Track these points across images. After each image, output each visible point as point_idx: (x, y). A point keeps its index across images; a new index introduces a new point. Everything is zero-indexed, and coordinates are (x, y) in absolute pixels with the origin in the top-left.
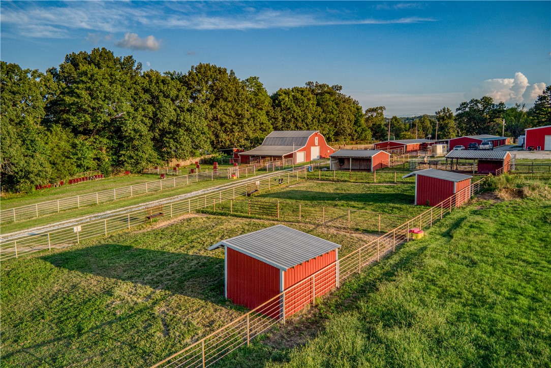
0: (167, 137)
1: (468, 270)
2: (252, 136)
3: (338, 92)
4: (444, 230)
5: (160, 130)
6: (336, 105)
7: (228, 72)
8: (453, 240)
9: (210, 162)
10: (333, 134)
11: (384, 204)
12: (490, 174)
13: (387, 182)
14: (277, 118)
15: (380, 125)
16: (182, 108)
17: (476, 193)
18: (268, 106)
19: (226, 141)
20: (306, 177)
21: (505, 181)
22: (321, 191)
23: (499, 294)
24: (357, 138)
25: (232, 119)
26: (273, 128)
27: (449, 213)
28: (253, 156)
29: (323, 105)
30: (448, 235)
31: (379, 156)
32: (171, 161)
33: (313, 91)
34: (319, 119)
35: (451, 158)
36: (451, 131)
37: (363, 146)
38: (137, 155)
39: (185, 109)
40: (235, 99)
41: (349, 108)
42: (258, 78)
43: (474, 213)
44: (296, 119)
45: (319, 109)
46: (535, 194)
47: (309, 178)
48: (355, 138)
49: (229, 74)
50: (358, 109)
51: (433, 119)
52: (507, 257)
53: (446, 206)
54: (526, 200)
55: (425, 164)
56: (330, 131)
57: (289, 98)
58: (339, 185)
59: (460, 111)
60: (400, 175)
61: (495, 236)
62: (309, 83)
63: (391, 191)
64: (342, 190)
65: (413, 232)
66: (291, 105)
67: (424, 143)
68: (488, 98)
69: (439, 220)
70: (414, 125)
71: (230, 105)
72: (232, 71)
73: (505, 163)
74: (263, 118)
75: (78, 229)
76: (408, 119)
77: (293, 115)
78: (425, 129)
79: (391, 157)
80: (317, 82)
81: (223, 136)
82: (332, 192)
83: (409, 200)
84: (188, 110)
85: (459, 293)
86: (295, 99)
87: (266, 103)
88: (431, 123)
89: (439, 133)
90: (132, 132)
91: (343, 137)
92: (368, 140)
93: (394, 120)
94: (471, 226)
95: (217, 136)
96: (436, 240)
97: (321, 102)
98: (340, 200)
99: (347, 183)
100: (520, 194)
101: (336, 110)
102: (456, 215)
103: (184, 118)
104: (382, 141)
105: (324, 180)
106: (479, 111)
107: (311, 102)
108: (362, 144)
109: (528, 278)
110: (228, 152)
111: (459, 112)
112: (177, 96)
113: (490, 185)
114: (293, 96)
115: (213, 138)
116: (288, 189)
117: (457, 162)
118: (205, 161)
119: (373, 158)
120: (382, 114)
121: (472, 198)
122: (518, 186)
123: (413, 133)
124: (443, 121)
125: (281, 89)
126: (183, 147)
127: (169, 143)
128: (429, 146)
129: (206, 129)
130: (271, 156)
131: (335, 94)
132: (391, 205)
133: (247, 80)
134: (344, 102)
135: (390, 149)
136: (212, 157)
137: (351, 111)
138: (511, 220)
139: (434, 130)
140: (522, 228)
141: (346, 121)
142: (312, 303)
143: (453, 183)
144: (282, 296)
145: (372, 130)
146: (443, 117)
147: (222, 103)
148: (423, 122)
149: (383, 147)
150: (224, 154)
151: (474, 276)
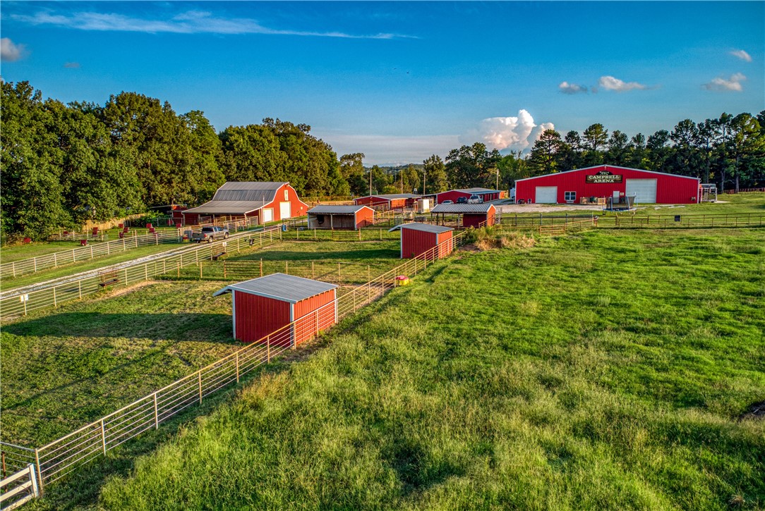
0: (81, 191)
1: (444, 303)
2: (197, 188)
3: (305, 133)
4: (427, 277)
5: (72, 181)
6: (305, 149)
7: (162, 104)
8: (434, 284)
9: (141, 224)
10: (303, 186)
11: (371, 260)
12: (472, 227)
13: (373, 240)
14: (230, 165)
15: (359, 176)
16: (102, 151)
17: (458, 246)
18: (217, 149)
19: (162, 195)
20: (281, 237)
21: (485, 233)
22: (302, 251)
23: (467, 314)
24: (332, 192)
25: (170, 166)
26: (226, 178)
27: (432, 264)
28: (203, 215)
29: (288, 149)
30: (431, 280)
31: (362, 212)
32: (86, 224)
33: (273, 130)
34: (284, 167)
35: (436, 213)
36: (441, 184)
37: (341, 203)
38: (43, 216)
39: (106, 153)
40: (173, 139)
41: (320, 154)
42: (202, 112)
43: (455, 262)
44: (255, 166)
45: (284, 154)
46: (513, 244)
47: (285, 239)
48: (330, 192)
49: (163, 107)
50: (332, 156)
51: (422, 170)
52: (478, 292)
53: (429, 257)
54: (503, 250)
55: (411, 220)
56: (299, 182)
57: (244, 139)
58: (321, 245)
59: (450, 161)
60: (385, 232)
61: (470, 278)
62: (267, 120)
63: (378, 248)
64: (326, 249)
65: (399, 279)
66: (247, 148)
67: (410, 199)
68: (480, 145)
69: (423, 270)
70: (398, 177)
71: (166, 147)
72: (166, 102)
73: (489, 216)
74: (211, 164)
75: (24, 298)
76: (391, 168)
77: (251, 162)
78: (412, 182)
79: (375, 213)
80: (277, 119)
81: (159, 189)
82: (315, 251)
83: (395, 254)
84: (110, 154)
85: (436, 317)
86: (253, 141)
87: (215, 145)
88: (418, 175)
89: (428, 186)
90: (37, 185)
91: (316, 191)
92: (345, 195)
93: (375, 170)
94: (451, 273)
95: (149, 189)
96: (420, 284)
97: (285, 146)
98: (326, 258)
99: (330, 242)
100: (498, 244)
101: (305, 156)
102: (438, 265)
103: (106, 165)
104: (363, 196)
105: (303, 240)
106: (471, 160)
107: (273, 145)
108: (339, 200)
109: (492, 304)
110: (166, 210)
111: (448, 161)
112: (94, 136)
113: (471, 237)
114: (249, 137)
115: (144, 191)
116: (262, 251)
117: (443, 217)
118: (132, 223)
119: (356, 216)
120: (360, 163)
121: (454, 250)
122: (498, 237)
123: (399, 187)
124: (432, 172)
125: (231, 127)
126: (106, 204)
127: (85, 198)
128: (415, 202)
129: (135, 179)
130: (227, 215)
131: (302, 135)
132: (378, 259)
133: (187, 115)
134: (314, 146)
135: (373, 205)
136: (142, 217)
137: (323, 158)
138: (487, 266)
139: (422, 183)
140: (494, 271)
141: (318, 171)
142: (315, 335)
143: (435, 234)
144: (292, 325)
145: (350, 182)
146: (433, 167)
147: (156, 145)
148: (410, 174)
149: (366, 202)
150: (159, 212)
151: (449, 306)
